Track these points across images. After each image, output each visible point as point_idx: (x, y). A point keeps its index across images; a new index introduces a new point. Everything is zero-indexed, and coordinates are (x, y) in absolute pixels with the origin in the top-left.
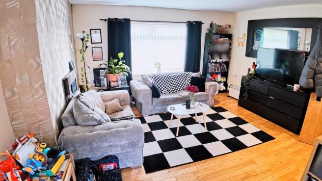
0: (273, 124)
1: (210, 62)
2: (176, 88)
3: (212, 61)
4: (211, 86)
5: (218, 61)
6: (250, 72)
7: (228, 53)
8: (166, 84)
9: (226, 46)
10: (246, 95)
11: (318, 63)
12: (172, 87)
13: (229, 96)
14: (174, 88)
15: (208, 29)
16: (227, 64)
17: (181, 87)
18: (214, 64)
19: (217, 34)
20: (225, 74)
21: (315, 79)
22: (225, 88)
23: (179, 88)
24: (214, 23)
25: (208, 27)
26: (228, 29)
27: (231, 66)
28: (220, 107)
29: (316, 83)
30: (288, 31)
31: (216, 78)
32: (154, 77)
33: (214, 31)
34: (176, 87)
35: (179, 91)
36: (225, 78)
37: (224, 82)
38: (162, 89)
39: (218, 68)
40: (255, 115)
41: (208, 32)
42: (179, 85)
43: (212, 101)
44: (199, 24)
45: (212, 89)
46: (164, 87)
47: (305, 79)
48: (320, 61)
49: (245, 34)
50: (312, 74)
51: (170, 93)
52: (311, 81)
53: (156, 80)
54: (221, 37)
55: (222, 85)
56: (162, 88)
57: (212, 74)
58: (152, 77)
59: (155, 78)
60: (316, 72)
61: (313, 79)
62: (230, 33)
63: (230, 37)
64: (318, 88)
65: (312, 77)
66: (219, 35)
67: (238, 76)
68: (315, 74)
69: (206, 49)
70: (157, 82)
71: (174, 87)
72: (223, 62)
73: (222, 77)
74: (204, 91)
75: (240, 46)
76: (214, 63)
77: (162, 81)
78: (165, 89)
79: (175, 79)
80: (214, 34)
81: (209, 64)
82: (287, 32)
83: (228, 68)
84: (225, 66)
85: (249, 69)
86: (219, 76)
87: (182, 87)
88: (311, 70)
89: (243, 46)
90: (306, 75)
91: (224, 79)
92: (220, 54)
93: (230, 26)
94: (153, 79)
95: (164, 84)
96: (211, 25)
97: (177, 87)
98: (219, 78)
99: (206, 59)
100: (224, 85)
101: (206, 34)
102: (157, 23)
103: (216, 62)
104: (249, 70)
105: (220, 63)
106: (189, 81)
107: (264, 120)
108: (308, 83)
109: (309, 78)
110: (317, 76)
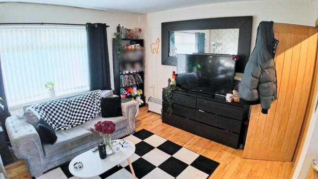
0: (208, 140)
1: (122, 74)
2: (82, 118)
3: (124, 73)
4: (129, 107)
5: (131, 72)
6: (171, 83)
7: (141, 61)
8: (65, 114)
9: (138, 54)
10: (170, 109)
11: (262, 70)
12: (75, 117)
13: (149, 111)
14: (78, 118)
15: (115, 34)
16: (142, 74)
17: (88, 115)
18: (127, 76)
19: (126, 39)
20: (141, 86)
21: (260, 90)
22: (143, 102)
23: (86, 116)
24: (121, 26)
25: (115, 31)
26: (139, 34)
27: (146, 76)
28: (143, 130)
29: (261, 93)
30: (196, 33)
31: (131, 92)
32: (43, 108)
33: (123, 36)
34: (81, 116)
35: (86, 121)
36: (141, 90)
37: (141, 95)
38: (60, 123)
39: (132, 80)
40: (185, 132)
41: (115, 37)
42: (84, 112)
43: (133, 126)
44: (103, 27)
45: (131, 111)
46: (62, 120)
47: (249, 90)
48: (265, 66)
49: (158, 39)
50: (256, 83)
51: (72, 126)
52: (256, 91)
53: (47, 112)
54: (131, 44)
55: (139, 98)
56: (59, 121)
57: (126, 88)
58: (41, 108)
59: (46, 108)
60: (261, 81)
61: (258, 89)
62: (142, 38)
63: (141, 42)
64: (262, 99)
65: (256, 88)
66: (129, 41)
67: (156, 87)
68: (259, 83)
69: (115, 59)
70: (50, 115)
71: (77, 116)
72: (136, 73)
73: (138, 89)
74: (121, 115)
75: (154, 53)
76: (127, 74)
77: (57, 112)
78: (65, 122)
79: (78, 104)
80: (123, 39)
81: (122, 77)
82: (194, 35)
83: (143, 78)
84: (140, 77)
85: (169, 79)
86: (135, 89)
87: (90, 114)
88: (255, 79)
89: (157, 53)
90: (250, 86)
91: (140, 92)
92: (133, 64)
93: (140, 30)
94: (42, 111)
95: (61, 116)
96: (118, 28)
97: (83, 115)
98: (135, 91)
99: (117, 71)
100: (141, 99)
101: (114, 39)
102: (42, 26)
103: (129, 74)
104: (170, 81)
105: (134, 75)
106: (99, 104)
107: (197, 137)
108: (252, 95)
109: (254, 89)
110: (262, 85)
